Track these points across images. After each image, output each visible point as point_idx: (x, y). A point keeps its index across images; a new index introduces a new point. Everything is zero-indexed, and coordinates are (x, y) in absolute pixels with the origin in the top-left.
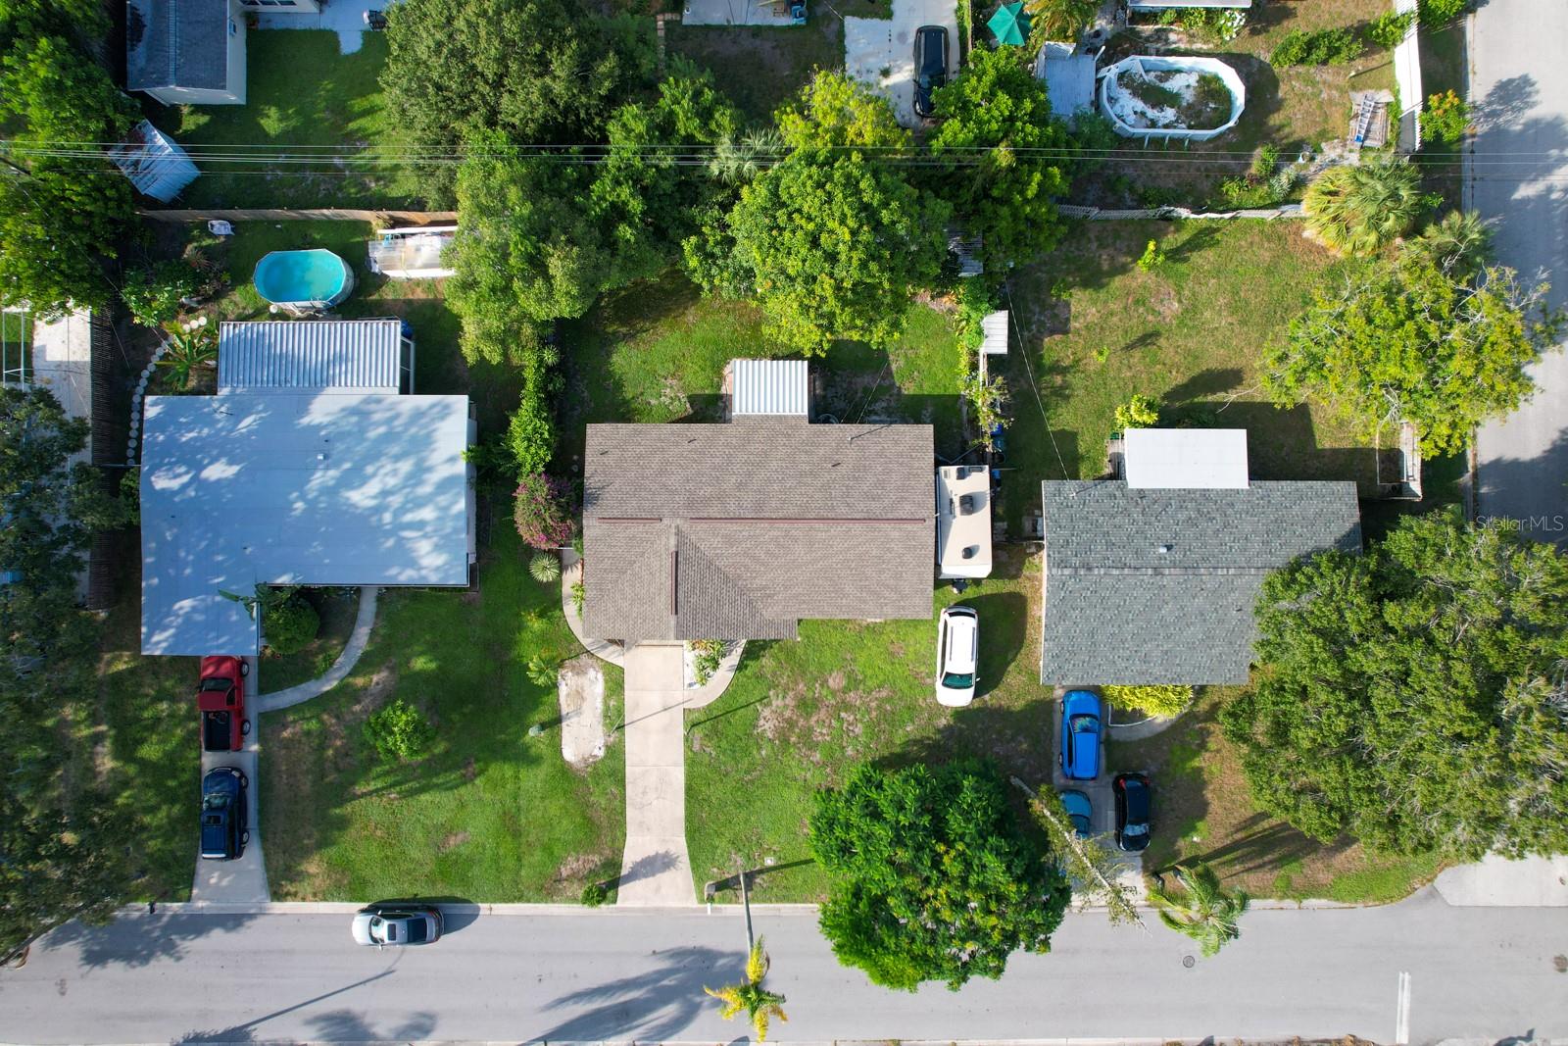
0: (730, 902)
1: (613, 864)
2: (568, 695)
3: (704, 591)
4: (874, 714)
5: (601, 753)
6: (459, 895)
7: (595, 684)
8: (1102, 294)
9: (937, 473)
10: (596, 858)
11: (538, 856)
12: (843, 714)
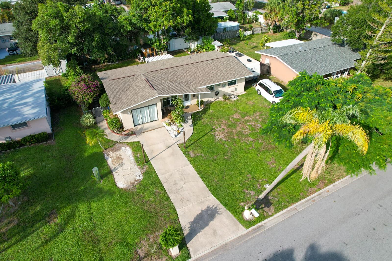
3: (163, 85)
4: (261, 120)
5: (142, 177)
7: (126, 152)
10: (162, 232)
11: (117, 251)
12: (249, 124)
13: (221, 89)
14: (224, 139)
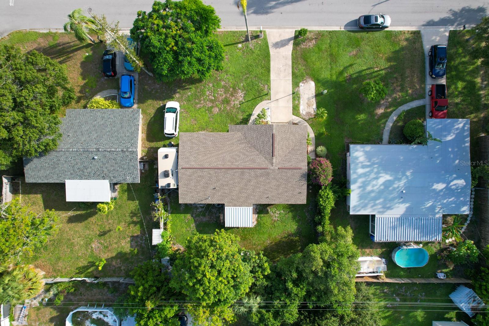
0: (254, 31)
1: (296, 45)
2: (313, 105)
3: (263, 142)
4: (202, 99)
5: (301, 84)
6: (352, 33)
7: (303, 109)
8: (119, 250)
9: (178, 185)
10: (302, 46)
11: (324, 47)
12: (213, 98)
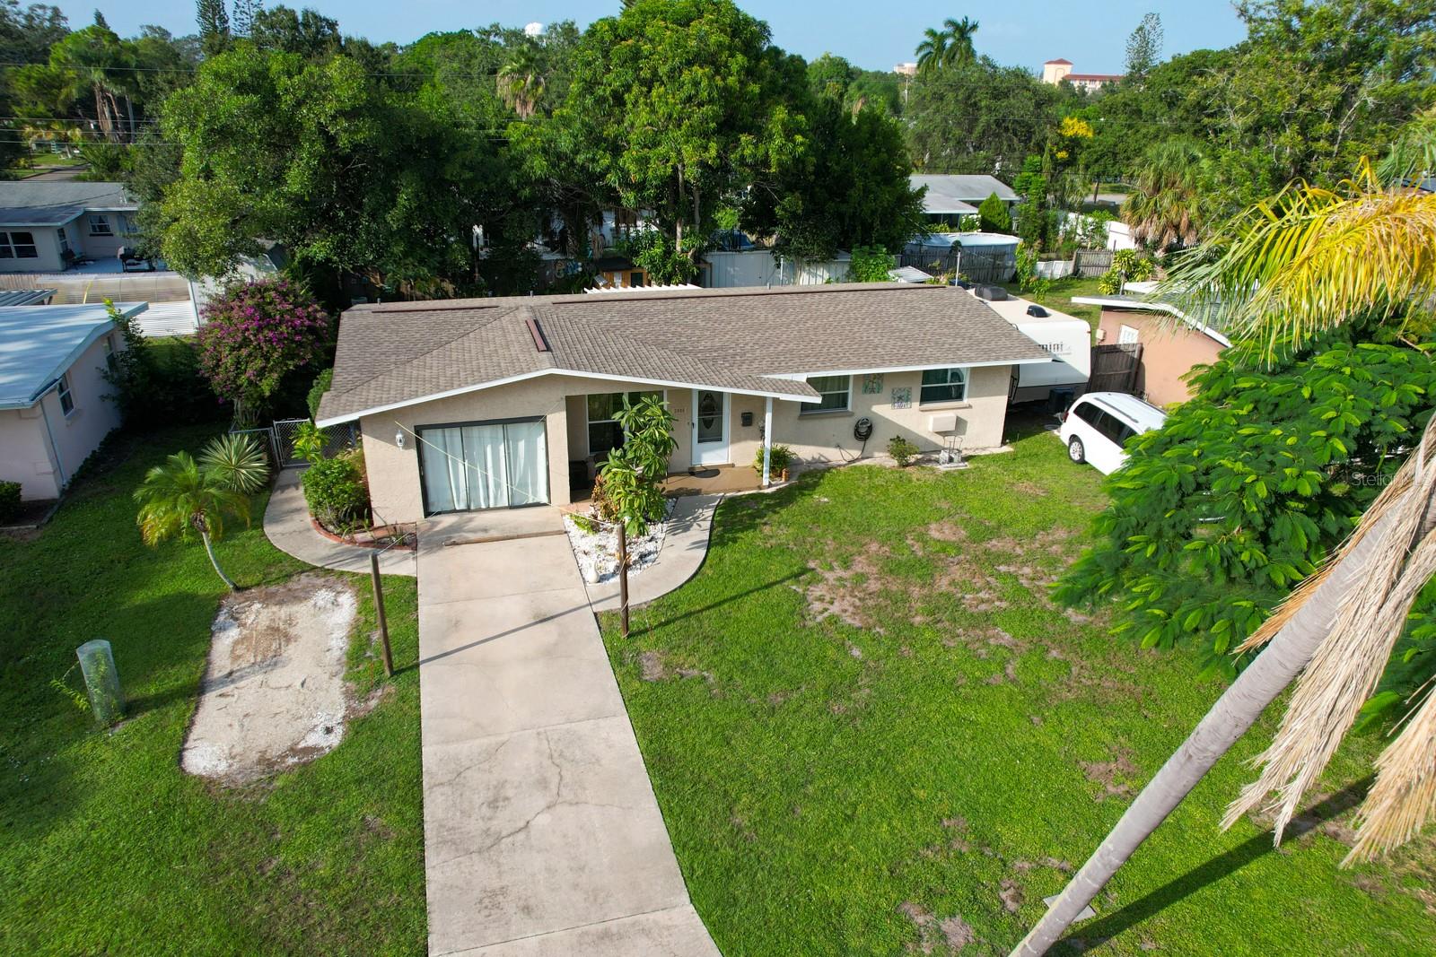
2: (241, 640)
3: (601, 345)
4: (1071, 560)
5: (331, 741)
7: (329, 611)
12: (1003, 569)
13: (884, 410)
14: (849, 621)
